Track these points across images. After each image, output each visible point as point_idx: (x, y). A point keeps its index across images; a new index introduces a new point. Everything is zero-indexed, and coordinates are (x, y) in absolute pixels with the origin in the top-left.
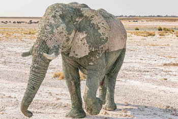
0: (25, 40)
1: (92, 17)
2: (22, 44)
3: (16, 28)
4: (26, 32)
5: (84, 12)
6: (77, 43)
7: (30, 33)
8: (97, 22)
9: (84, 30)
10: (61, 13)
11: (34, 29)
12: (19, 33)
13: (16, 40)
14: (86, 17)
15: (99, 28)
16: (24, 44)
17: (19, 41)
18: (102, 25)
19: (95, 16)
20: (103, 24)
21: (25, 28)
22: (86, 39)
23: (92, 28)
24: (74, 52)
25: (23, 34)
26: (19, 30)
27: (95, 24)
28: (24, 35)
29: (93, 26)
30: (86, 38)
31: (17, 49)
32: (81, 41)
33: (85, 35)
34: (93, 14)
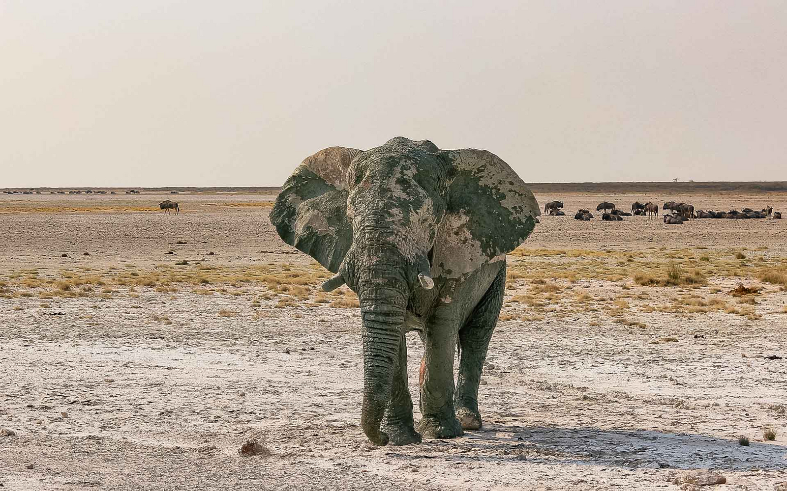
0: (643, 318)
1: (479, 171)
2: (621, 345)
3: (591, 246)
4: (648, 273)
5: (459, 161)
6: (446, 241)
7: (673, 280)
8: (495, 180)
9: (461, 206)
10: (415, 172)
11: (698, 254)
12: (606, 275)
13: (588, 318)
14: (464, 172)
15: (503, 196)
16: (639, 342)
17: (609, 322)
18: (510, 187)
19: (488, 166)
20: (512, 183)
21: (643, 247)
22: (469, 229)
23: (484, 199)
24: (442, 265)
25: (630, 282)
26: (612, 261)
27: (491, 186)
28: (639, 289)
29: (484, 192)
30: (468, 225)
31: (591, 374)
32: (457, 234)
33: (465, 219)
34: (483, 162)
